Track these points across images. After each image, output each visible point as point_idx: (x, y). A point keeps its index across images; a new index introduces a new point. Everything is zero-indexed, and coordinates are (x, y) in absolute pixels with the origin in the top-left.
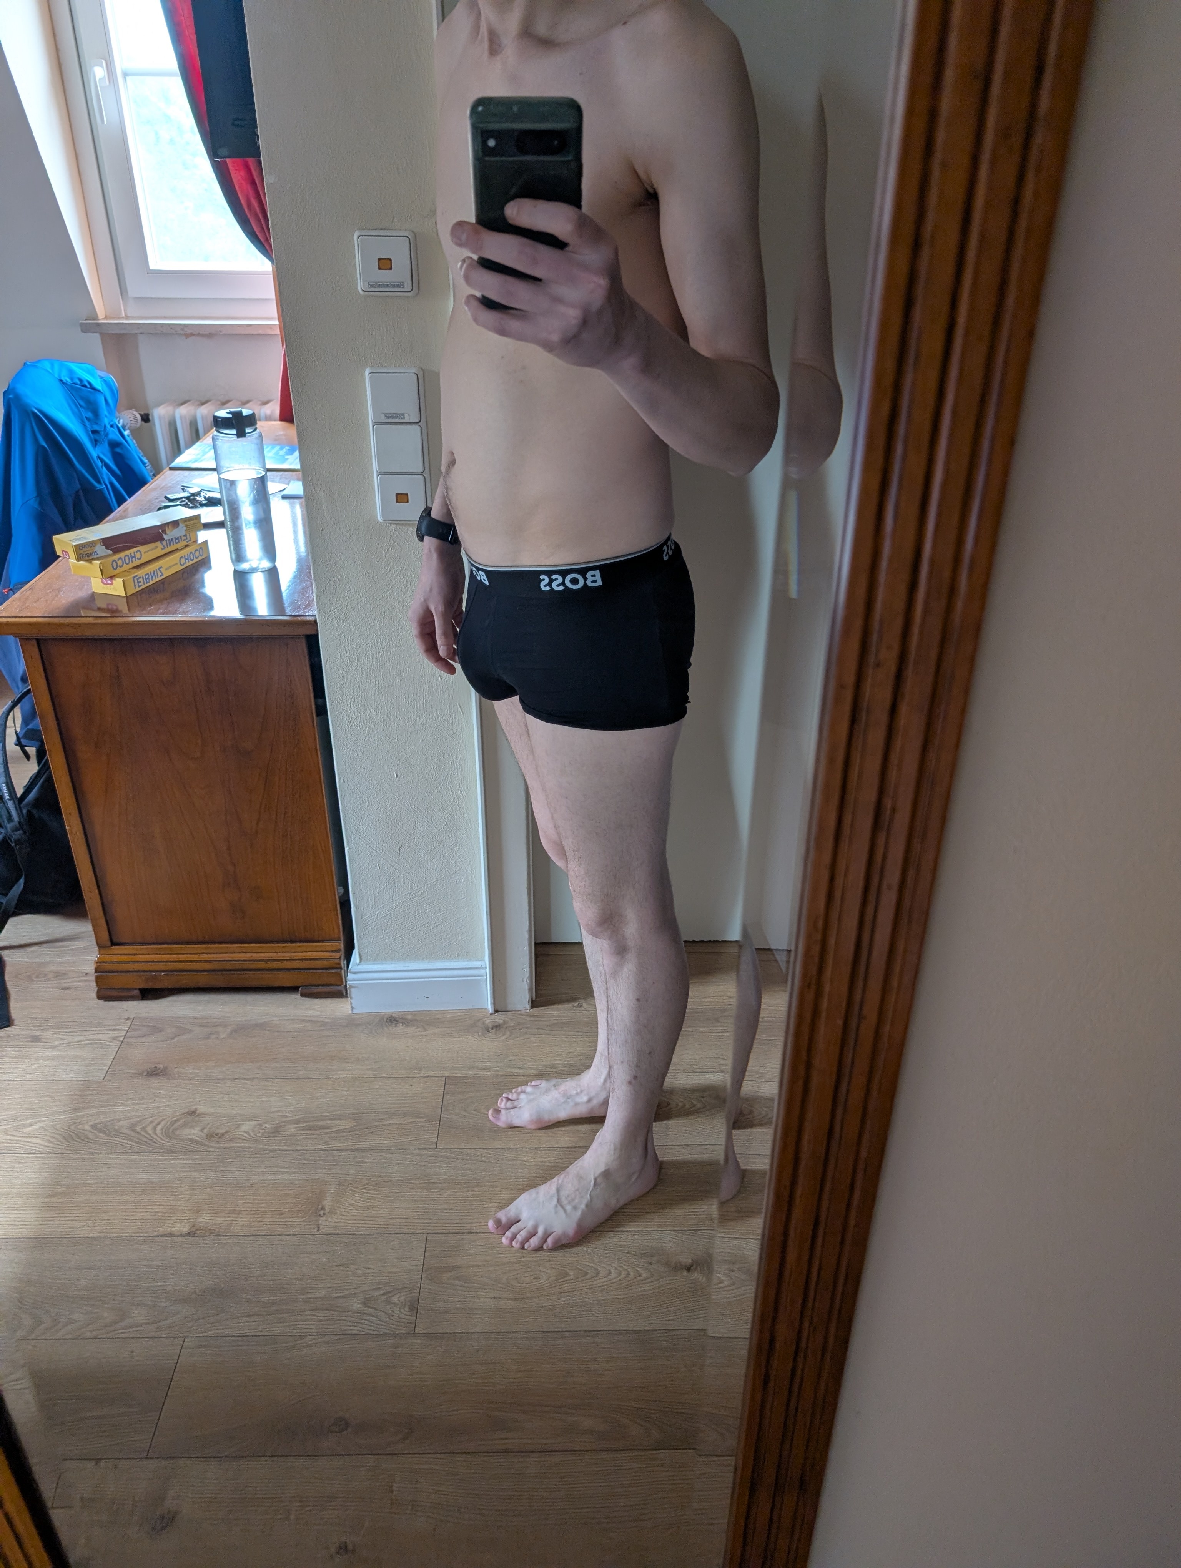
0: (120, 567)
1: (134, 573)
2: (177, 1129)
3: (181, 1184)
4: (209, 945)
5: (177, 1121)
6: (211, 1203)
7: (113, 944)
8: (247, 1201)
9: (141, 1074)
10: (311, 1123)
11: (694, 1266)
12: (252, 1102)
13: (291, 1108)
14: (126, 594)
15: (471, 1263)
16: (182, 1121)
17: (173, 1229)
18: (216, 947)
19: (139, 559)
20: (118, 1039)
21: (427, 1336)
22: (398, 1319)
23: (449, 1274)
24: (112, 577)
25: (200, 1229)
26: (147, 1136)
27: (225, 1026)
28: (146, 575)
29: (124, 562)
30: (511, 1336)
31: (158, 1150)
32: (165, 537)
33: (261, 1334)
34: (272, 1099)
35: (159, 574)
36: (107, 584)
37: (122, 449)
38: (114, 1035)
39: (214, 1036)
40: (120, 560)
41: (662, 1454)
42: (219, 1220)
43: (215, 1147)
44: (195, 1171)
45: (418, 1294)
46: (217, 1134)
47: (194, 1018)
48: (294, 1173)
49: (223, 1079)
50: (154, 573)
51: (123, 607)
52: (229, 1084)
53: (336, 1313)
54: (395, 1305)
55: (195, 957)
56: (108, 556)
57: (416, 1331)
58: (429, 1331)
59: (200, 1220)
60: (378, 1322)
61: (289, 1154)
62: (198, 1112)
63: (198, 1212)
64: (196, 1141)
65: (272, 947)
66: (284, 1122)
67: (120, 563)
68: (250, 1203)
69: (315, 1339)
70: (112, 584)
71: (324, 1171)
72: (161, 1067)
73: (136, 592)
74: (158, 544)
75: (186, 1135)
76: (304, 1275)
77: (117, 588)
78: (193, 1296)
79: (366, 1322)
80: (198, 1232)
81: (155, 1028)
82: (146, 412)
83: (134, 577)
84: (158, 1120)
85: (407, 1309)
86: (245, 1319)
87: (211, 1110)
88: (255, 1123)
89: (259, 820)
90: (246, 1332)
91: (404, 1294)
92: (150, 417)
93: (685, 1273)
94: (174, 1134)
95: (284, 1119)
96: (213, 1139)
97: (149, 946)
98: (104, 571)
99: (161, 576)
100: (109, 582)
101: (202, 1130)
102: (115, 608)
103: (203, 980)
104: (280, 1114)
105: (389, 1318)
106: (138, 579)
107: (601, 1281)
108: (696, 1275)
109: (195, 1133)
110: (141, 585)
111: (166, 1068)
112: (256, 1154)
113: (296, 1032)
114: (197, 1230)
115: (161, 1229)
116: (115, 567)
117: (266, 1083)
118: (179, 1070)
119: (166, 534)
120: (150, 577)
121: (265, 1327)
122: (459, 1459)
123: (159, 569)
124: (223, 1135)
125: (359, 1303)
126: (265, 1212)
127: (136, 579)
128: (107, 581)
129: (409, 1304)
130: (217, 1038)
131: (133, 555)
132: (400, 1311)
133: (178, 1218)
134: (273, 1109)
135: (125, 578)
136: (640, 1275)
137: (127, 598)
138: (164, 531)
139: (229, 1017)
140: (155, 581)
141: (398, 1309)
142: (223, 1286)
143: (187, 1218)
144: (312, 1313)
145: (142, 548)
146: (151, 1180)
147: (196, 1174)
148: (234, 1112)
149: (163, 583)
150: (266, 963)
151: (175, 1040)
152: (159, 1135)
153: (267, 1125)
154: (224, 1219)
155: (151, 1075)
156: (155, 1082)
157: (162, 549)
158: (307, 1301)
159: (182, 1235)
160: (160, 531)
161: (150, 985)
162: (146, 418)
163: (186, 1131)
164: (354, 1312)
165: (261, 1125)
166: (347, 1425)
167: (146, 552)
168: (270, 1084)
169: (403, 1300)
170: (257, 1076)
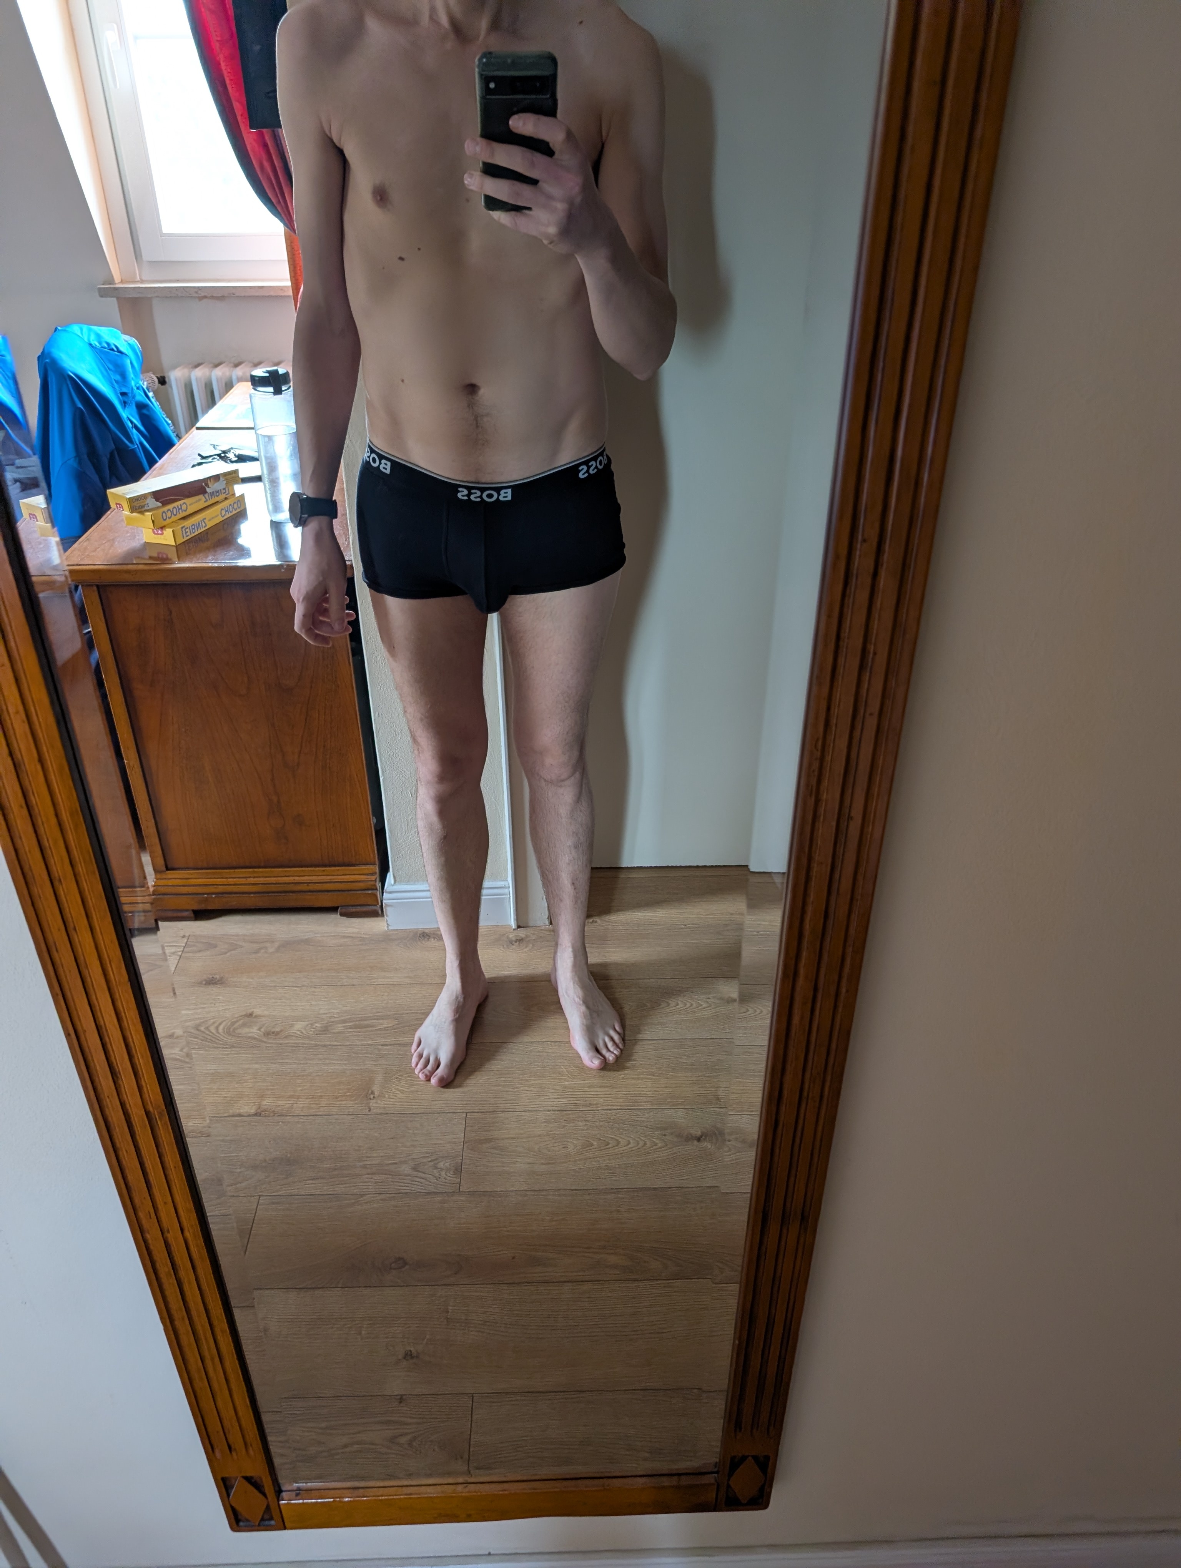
0: (169, 518)
1: (181, 524)
2: (237, 1029)
3: (244, 1074)
4: (256, 870)
5: (237, 1021)
6: (272, 1090)
7: (168, 869)
8: (305, 1087)
9: (201, 983)
10: (357, 1023)
11: (703, 1137)
12: (302, 1006)
13: (337, 1011)
14: (176, 543)
15: (507, 1136)
16: (241, 1022)
17: (242, 1111)
18: (262, 872)
19: (185, 511)
20: (176, 953)
21: (472, 1194)
22: (444, 1180)
23: (488, 1145)
24: (162, 528)
25: (265, 1111)
26: (211, 1034)
27: (272, 942)
28: (192, 526)
29: (172, 513)
30: (544, 1193)
31: (221, 1046)
32: (208, 490)
33: (325, 1193)
34: (321, 1003)
35: (204, 525)
36: (158, 534)
37: (148, 410)
38: (173, 951)
39: (263, 951)
40: (169, 512)
41: (678, 1283)
42: (280, 1103)
43: (272, 1043)
44: (256, 1063)
45: (460, 1161)
46: (273, 1033)
47: (244, 935)
48: (345, 1064)
49: (275, 986)
50: (199, 523)
51: (173, 554)
52: (281, 991)
53: (390, 1176)
54: (442, 1169)
55: (243, 881)
56: (158, 508)
57: (461, 1190)
58: (471, 1189)
59: (264, 1103)
60: (427, 1183)
61: (339, 1049)
62: (254, 1015)
63: (262, 1097)
64: (255, 1038)
65: (313, 871)
66: (332, 1022)
67: (169, 514)
68: (308, 1089)
69: (373, 1197)
70: (162, 534)
71: (371, 1063)
72: (218, 977)
73: (184, 542)
74: (201, 496)
75: (245, 1034)
76: (359, 1147)
77: (167, 538)
78: (264, 1164)
79: (417, 1183)
80: (263, 1113)
81: (210, 945)
82: (162, 375)
83: (182, 528)
84: (221, 1021)
85: (452, 1173)
86: (311, 1182)
87: (266, 1013)
88: (307, 1023)
89: (300, 753)
90: (313, 1192)
91: (448, 1161)
92: (167, 380)
93: (696, 1142)
94: (235, 1032)
95: (332, 1020)
96: (270, 1036)
97: (201, 871)
98: (155, 522)
99: (205, 527)
100: (160, 532)
101: (259, 1029)
102: (165, 556)
103: (250, 902)
104: (328, 1015)
105: (437, 1179)
106: (185, 530)
107: (621, 1149)
108: (705, 1144)
109: (254, 1031)
110: (188, 535)
111: (222, 978)
112: (309, 1049)
113: (338, 946)
114: (263, 1111)
115: (231, 1111)
116: (165, 518)
117: (314, 989)
118: (235, 979)
119: (208, 487)
120: (196, 528)
121: (329, 1187)
122: (504, 1288)
123: (204, 519)
124: (278, 1033)
125: (410, 1169)
126: (321, 1096)
127: (183, 529)
128: (158, 531)
129: (454, 1168)
130: (266, 952)
131: (179, 507)
132: (446, 1175)
133: (245, 1101)
134: (321, 1012)
135: (174, 529)
136: (656, 1145)
137: (176, 547)
138: (207, 485)
139: (275, 934)
140: (200, 531)
141: (444, 1173)
142: (289, 1155)
143: (253, 1101)
144: (370, 1176)
145: (188, 501)
146: (218, 1071)
147: (257, 1066)
148: (287, 1014)
149: (207, 533)
150: (308, 886)
151: (228, 954)
152: (222, 1034)
153: (317, 1025)
154: (285, 1102)
155: (210, 984)
156: (213, 989)
157: (205, 502)
158: (364, 1167)
159: (249, 1116)
160: (203, 484)
161: (202, 907)
162: (162, 381)
163: (245, 1030)
164: (406, 1176)
165: (312, 1024)
166: (406, 1263)
167: (191, 504)
168: (317, 990)
169: (449, 1166)
170: (305, 983)
